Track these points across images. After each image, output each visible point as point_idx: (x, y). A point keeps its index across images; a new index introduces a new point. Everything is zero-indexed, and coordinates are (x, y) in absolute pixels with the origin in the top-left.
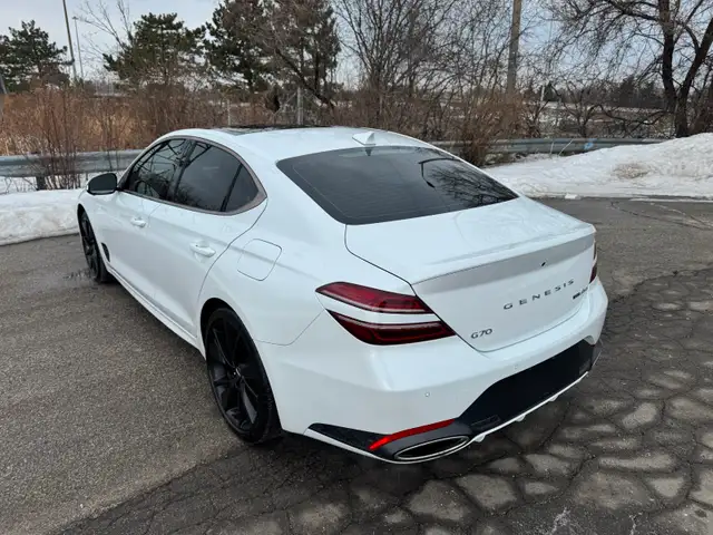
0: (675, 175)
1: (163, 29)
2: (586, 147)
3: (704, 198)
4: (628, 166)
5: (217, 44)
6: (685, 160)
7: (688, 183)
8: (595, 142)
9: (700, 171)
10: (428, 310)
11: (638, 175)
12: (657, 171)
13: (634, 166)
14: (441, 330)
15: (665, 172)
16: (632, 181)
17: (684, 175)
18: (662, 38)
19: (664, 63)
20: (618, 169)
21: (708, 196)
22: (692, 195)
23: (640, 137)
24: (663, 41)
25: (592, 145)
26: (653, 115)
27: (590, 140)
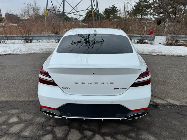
1: (144, 3)
5: (157, 6)
10: (50, 77)
14: (53, 83)
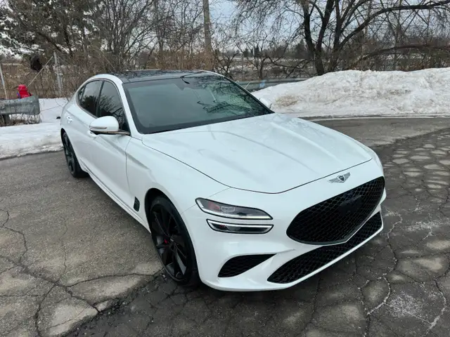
0: (313, 102)
2: (261, 86)
3: (330, 117)
4: (285, 97)
5: (15, 24)
6: (319, 91)
7: (321, 107)
8: (266, 83)
9: (329, 98)
11: (291, 104)
12: (303, 100)
13: (289, 97)
15: (308, 100)
16: (287, 108)
17: (319, 101)
18: (302, 12)
19: (305, 29)
20: (279, 100)
21: (332, 115)
22: (323, 115)
23: (294, 77)
24: (303, 14)
25: (264, 85)
26: (301, 62)
27: (264, 81)
